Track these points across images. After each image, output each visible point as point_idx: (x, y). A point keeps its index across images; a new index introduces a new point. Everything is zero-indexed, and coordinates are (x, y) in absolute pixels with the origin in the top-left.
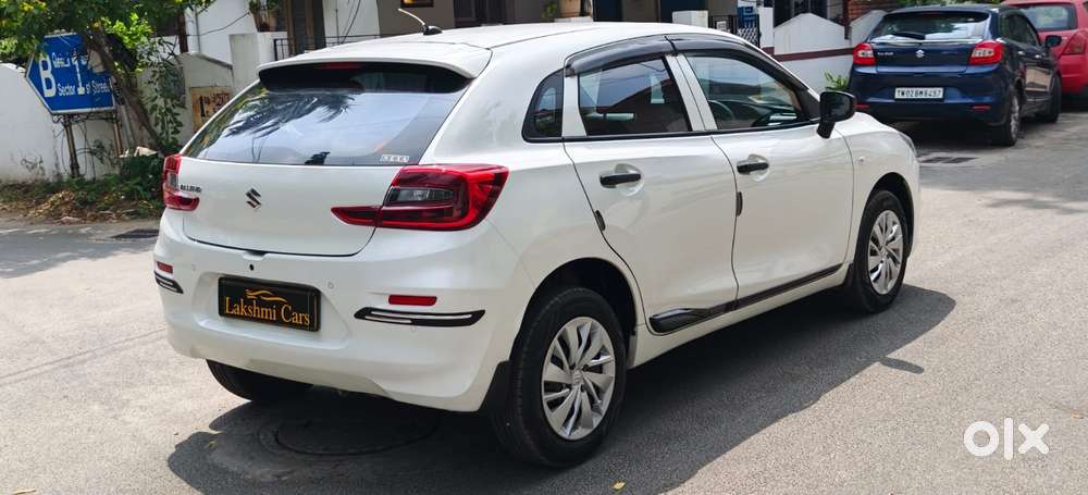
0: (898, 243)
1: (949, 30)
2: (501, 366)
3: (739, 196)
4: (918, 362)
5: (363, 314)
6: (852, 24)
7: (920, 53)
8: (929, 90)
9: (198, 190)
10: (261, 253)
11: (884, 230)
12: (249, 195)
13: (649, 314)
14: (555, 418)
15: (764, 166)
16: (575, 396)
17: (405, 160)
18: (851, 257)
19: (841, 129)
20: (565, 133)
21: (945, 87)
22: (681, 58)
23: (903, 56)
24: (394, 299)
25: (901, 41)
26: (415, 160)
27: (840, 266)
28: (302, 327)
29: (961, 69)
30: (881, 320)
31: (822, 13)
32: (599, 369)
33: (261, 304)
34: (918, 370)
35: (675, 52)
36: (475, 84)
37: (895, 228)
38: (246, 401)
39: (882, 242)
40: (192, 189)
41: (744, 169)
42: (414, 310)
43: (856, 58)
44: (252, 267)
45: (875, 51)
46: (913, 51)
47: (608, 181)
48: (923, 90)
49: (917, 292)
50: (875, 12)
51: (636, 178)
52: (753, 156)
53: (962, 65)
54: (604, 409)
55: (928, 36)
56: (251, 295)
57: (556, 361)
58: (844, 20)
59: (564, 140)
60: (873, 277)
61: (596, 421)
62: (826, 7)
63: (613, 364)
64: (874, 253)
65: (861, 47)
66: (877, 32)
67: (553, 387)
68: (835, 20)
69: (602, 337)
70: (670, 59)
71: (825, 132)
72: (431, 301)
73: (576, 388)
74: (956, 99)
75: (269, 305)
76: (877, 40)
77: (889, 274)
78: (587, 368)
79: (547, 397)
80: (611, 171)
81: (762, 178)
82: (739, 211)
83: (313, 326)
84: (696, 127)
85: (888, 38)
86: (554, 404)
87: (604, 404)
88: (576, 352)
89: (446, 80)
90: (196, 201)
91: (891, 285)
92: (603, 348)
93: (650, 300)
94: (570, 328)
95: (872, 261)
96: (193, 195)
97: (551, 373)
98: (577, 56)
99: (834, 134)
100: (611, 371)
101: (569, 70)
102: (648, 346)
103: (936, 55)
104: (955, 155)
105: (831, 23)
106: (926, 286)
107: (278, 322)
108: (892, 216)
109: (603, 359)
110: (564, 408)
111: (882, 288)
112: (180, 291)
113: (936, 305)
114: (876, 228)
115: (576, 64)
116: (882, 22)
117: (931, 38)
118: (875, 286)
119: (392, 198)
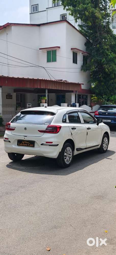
0: (107, 143)
1: (112, 109)
2: (60, 152)
3: (87, 133)
4: (111, 158)
5: (42, 144)
6: (93, 107)
7: (107, 114)
8: (108, 120)
9: (15, 127)
10: (26, 136)
11: (105, 140)
12: (25, 128)
13: (76, 148)
14: (66, 160)
15: (90, 129)
16: (68, 158)
17: (48, 124)
18: (101, 144)
19: (100, 124)
20: (67, 122)
21: (111, 120)
22: (79, 113)
23: (104, 114)
24: (47, 142)
25: (103, 111)
26: (50, 124)
27: (99, 145)
28: (32, 146)
29: (114, 117)
30: (105, 154)
31: (87, 105)
32: (70, 155)
33: (25, 143)
34: (112, 159)
35: (79, 112)
36: (56, 115)
37: (107, 140)
38: (13, 161)
39: (105, 142)
40: (14, 127)
41: (88, 129)
42: (50, 144)
43: (95, 114)
44: (24, 138)
45: (99, 113)
46: (105, 113)
47: (72, 129)
48: (107, 120)
49: (109, 151)
50: (97, 105)
51: (75, 129)
52: (89, 127)
53: (114, 116)
54: (71, 160)
55: (108, 110)
56: (23, 142)
57: (66, 153)
58: (91, 106)
59: (67, 123)
60: (104, 147)
61: (70, 162)
62: (87, 104)
63: (72, 154)
64: (104, 144)
65: (96, 112)
66: (99, 109)
67: (65, 156)
68: (89, 106)
69: (71, 150)
70: (78, 113)
71: (98, 124)
72: (52, 143)
73: (68, 157)
74: (113, 122)
75: (26, 144)
76: (99, 111)
77: (106, 147)
78: (69, 154)
79: (65, 157)
80: (73, 127)
81: (90, 130)
82: (87, 135)
83: (34, 146)
84: (82, 122)
85: (101, 110)
86: (65, 158)
87: (71, 159)
88: (68, 152)
89: (53, 114)
90: (15, 129)
91: (106, 149)
92: (71, 152)
93: (77, 146)
94: (67, 148)
95: (104, 145)
96: (15, 128)
97: (65, 154)
98: (68, 111)
99: (99, 125)
100: (71, 155)
101: (67, 114)
102: (76, 153)
103: (110, 114)
104: (113, 132)
105: (89, 107)
106: (111, 150)
107: (28, 146)
108: (106, 138)
109: (71, 153)
110: (66, 159)
111: (105, 149)
112: (10, 142)
113: (113, 153)
114: (104, 140)
115: (68, 113)
116: (100, 108)
117: (109, 111)
118: (104, 149)
119: (47, 129)
